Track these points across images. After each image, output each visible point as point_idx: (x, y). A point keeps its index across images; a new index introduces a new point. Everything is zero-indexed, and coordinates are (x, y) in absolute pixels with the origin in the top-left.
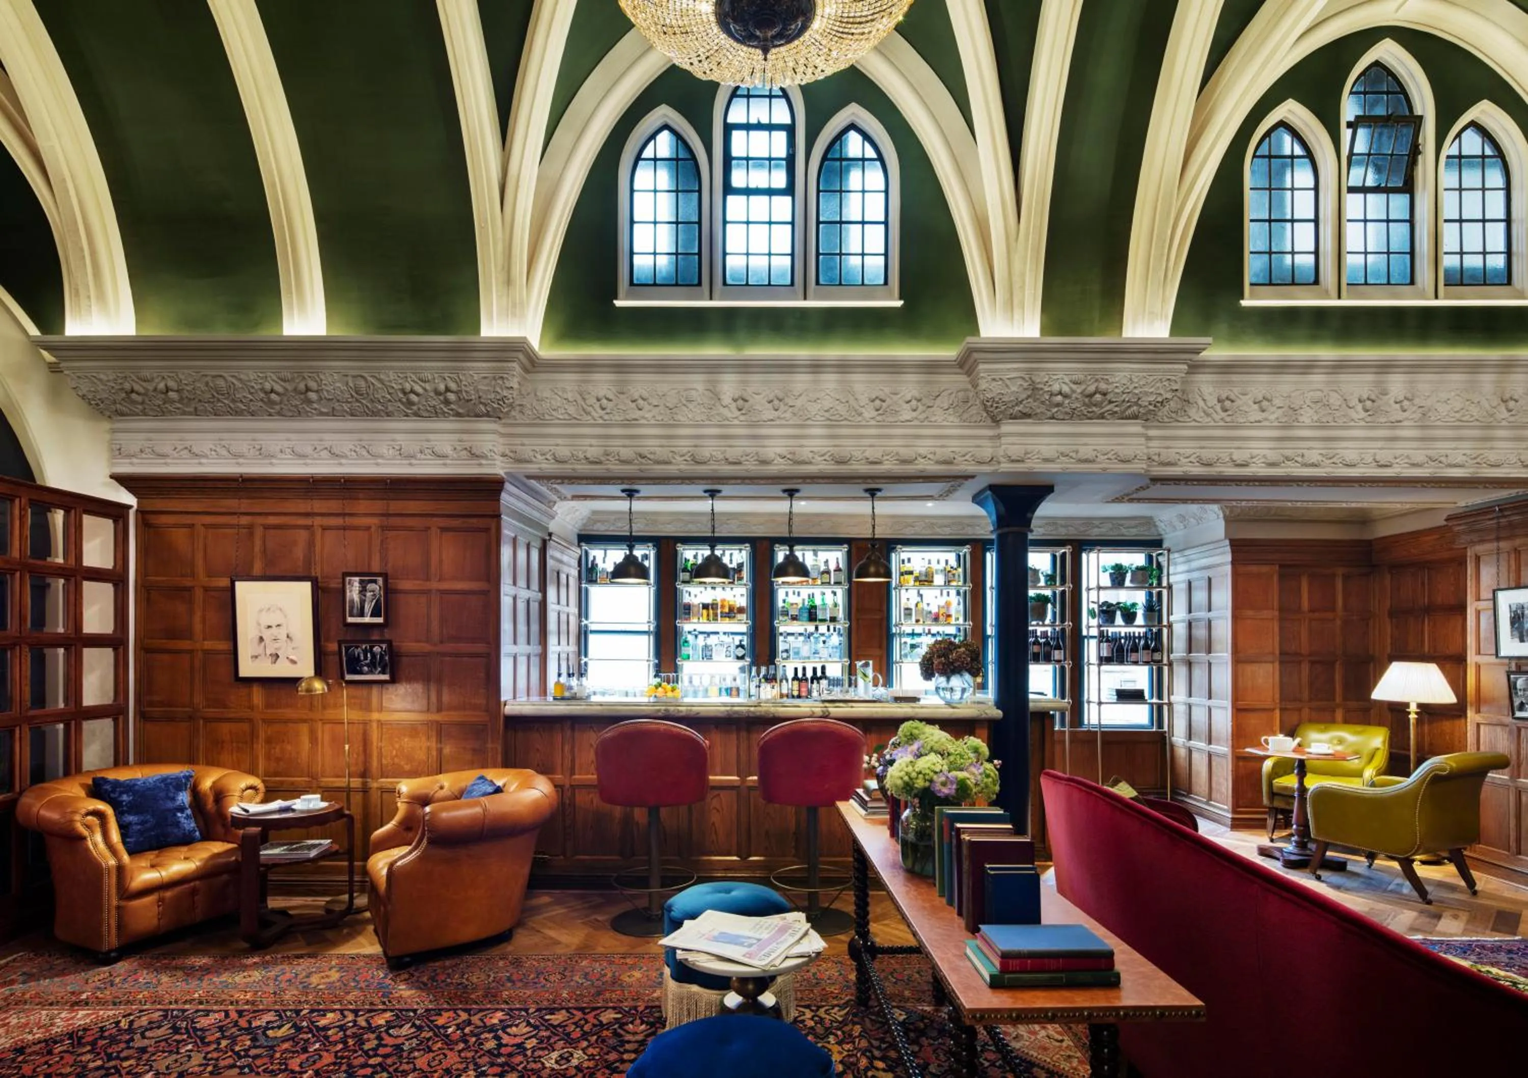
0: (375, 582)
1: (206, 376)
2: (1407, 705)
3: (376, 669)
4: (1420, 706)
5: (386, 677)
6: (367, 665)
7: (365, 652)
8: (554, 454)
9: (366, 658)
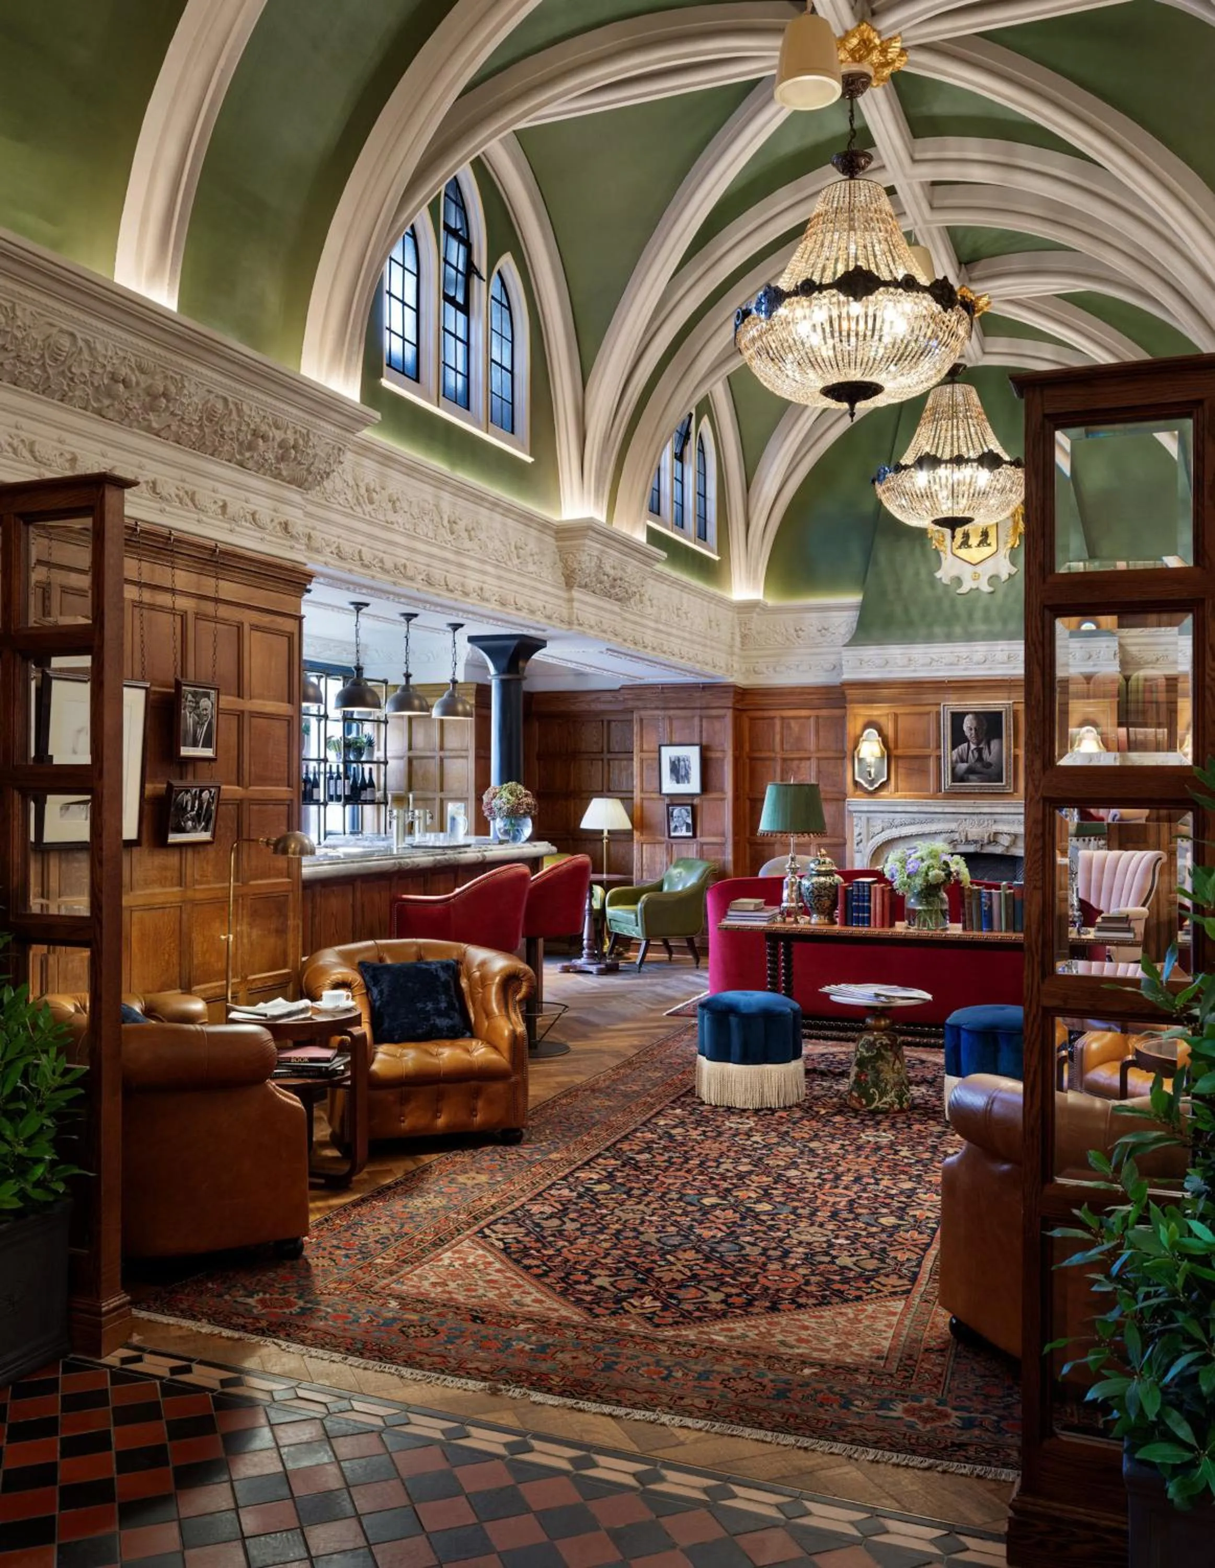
0: (207, 695)
1: (51, 325)
2: (602, 832)
3: (200, 823)
4: (609, 832)
5: (205, 836)
6: (193, 819)
7: (194, 798)
8: (338, 547)
9: (192, 810)
